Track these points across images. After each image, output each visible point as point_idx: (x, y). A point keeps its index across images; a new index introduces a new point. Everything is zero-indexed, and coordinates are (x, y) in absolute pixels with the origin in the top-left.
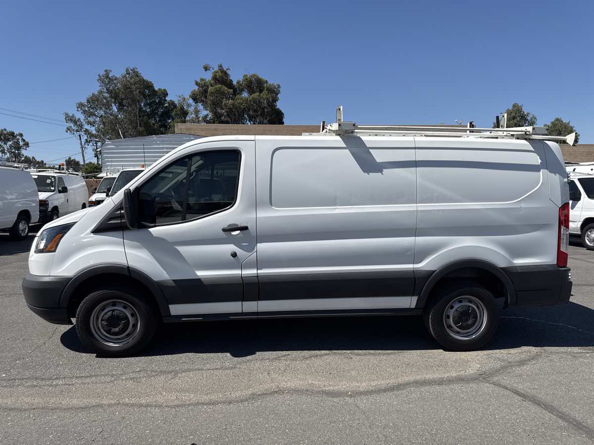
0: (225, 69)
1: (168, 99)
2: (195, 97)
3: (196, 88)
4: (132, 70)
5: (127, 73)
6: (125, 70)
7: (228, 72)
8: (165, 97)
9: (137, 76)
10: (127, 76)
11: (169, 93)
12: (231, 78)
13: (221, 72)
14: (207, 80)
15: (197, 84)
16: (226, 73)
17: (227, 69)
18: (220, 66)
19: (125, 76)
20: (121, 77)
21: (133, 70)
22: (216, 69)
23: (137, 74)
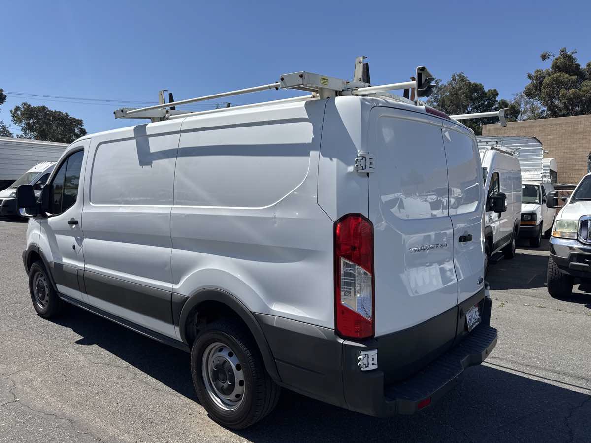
0: (569, 53)
1: (499, 99)
2: (529, 94)
3: (529, 82)
4: (458, 76)
5: (453, 80)
6: (452, 76)
7: (574, 56)
8: (495, 98)
9: (463, 80)
10: (453, 82)
11: (499, 93)
12: (577, 62)
13: (564, 57)
14: (544, 71)
15: (530, 77)
16: (570, 58)
17: (573, 53)
18: (564, 50)
19: (450, 84)
20: (447, 85)
21: (460, 76)
22: (558, 55)
23: (462, 79)
